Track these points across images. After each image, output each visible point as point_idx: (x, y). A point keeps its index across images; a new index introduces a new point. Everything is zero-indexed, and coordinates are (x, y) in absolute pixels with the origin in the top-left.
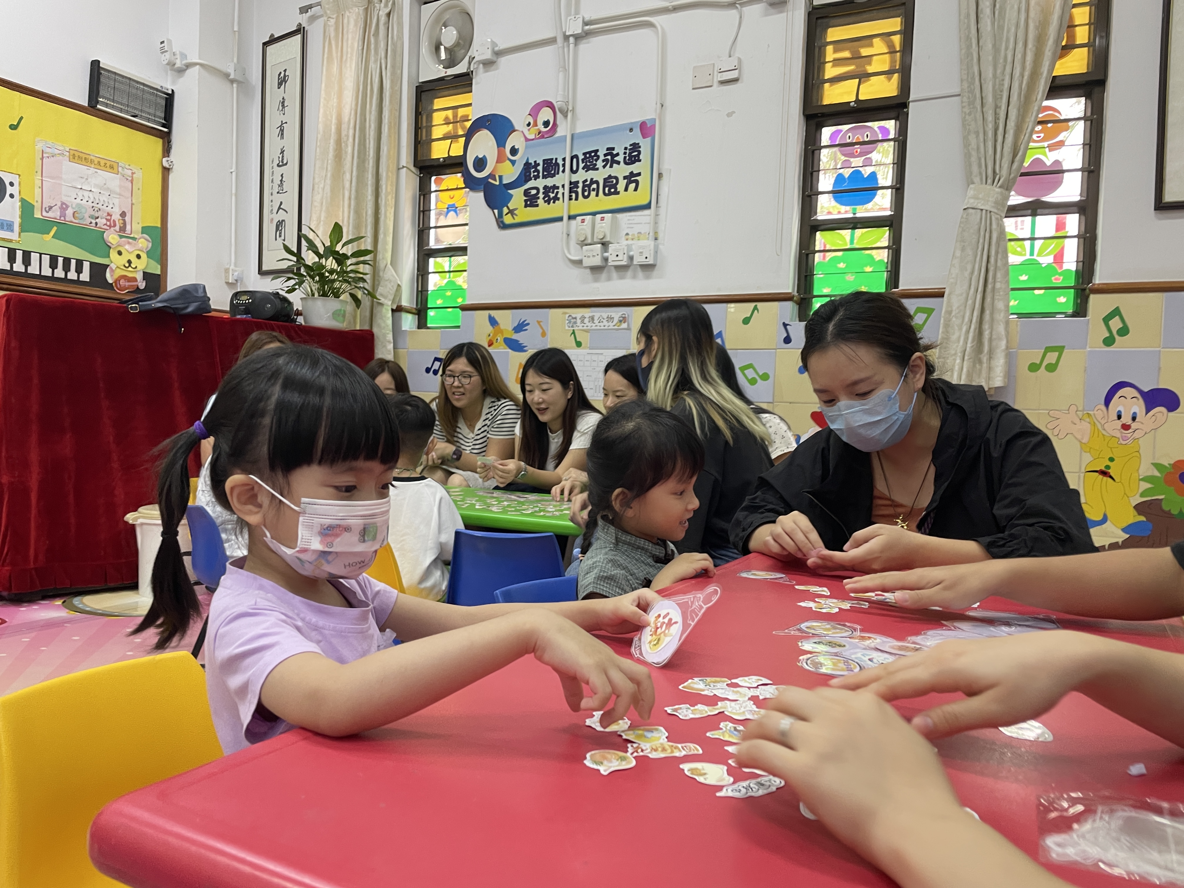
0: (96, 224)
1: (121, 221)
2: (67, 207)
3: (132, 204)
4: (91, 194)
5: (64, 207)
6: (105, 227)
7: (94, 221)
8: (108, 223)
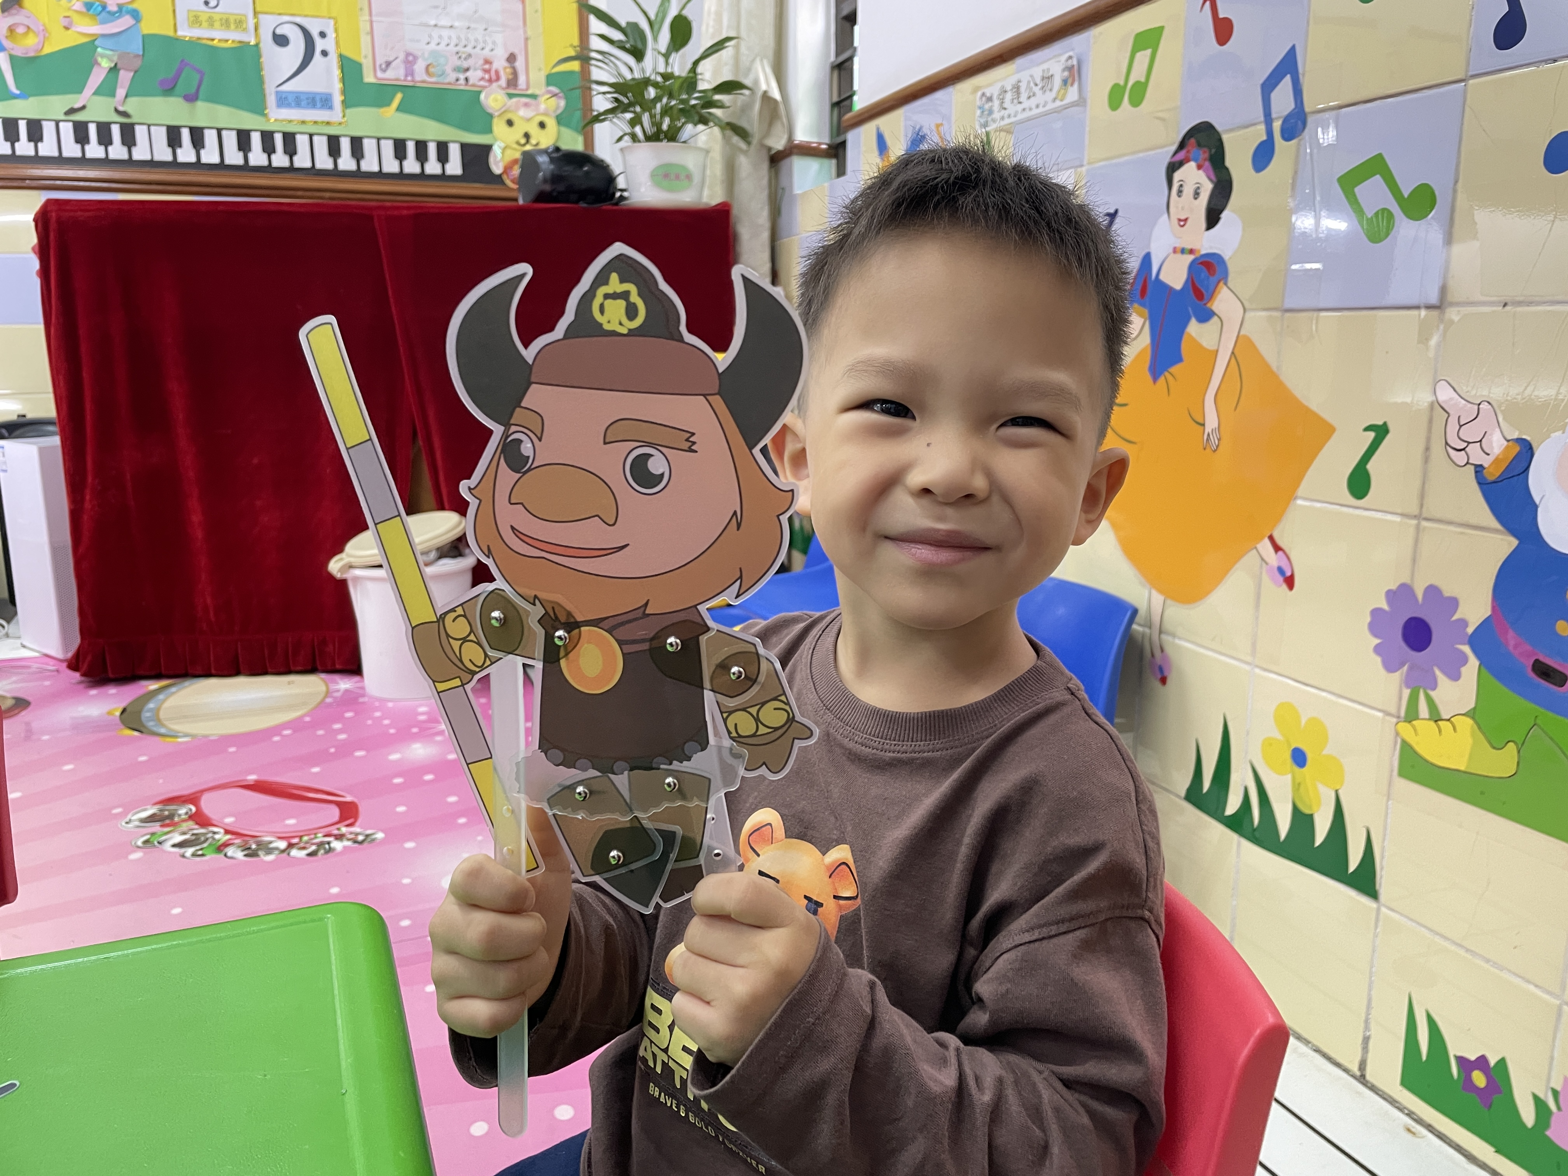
0: (467, 79)
1: (509, 70)
2: (415, 58)
3: (526, 39)
4: (452, 33)
5: (410, 60)
6: (482, 83)
7: (462, 77)
8: (487, 76)
